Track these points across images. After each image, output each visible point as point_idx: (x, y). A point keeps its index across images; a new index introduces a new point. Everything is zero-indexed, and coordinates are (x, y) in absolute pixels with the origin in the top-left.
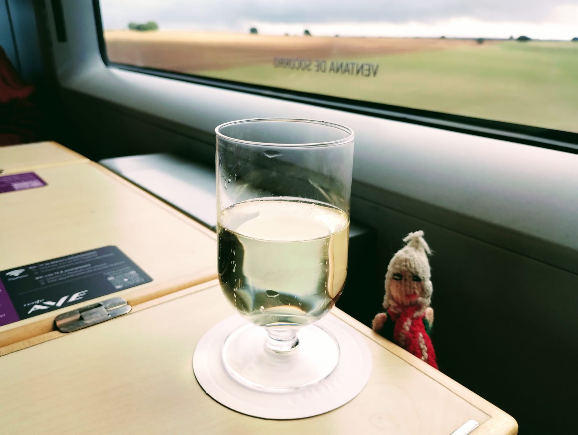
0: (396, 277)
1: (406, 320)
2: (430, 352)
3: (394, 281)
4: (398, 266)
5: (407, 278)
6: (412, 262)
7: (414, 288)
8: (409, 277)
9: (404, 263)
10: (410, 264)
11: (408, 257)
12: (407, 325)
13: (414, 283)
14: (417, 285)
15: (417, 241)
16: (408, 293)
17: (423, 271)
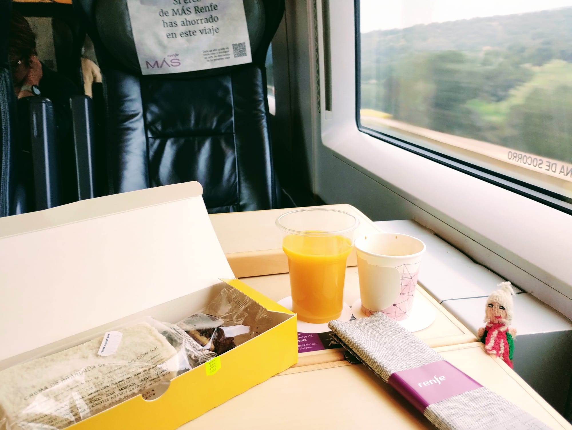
0: (490, 306)
1: (494, 331)
2: (506, 350)
3: (489, 307)
4: (491, 299)
5: (496, 306)
6: (500, 298)
7: (500, 313)
8: (498, 306)
9: (495, 298)
10: (498, 299)
11: (498, 295)
12: (495, 334)
13: (500, 310)
14: (502, 312)
15: (507, 288)
16: (497, 316)
17: (507, 304)
